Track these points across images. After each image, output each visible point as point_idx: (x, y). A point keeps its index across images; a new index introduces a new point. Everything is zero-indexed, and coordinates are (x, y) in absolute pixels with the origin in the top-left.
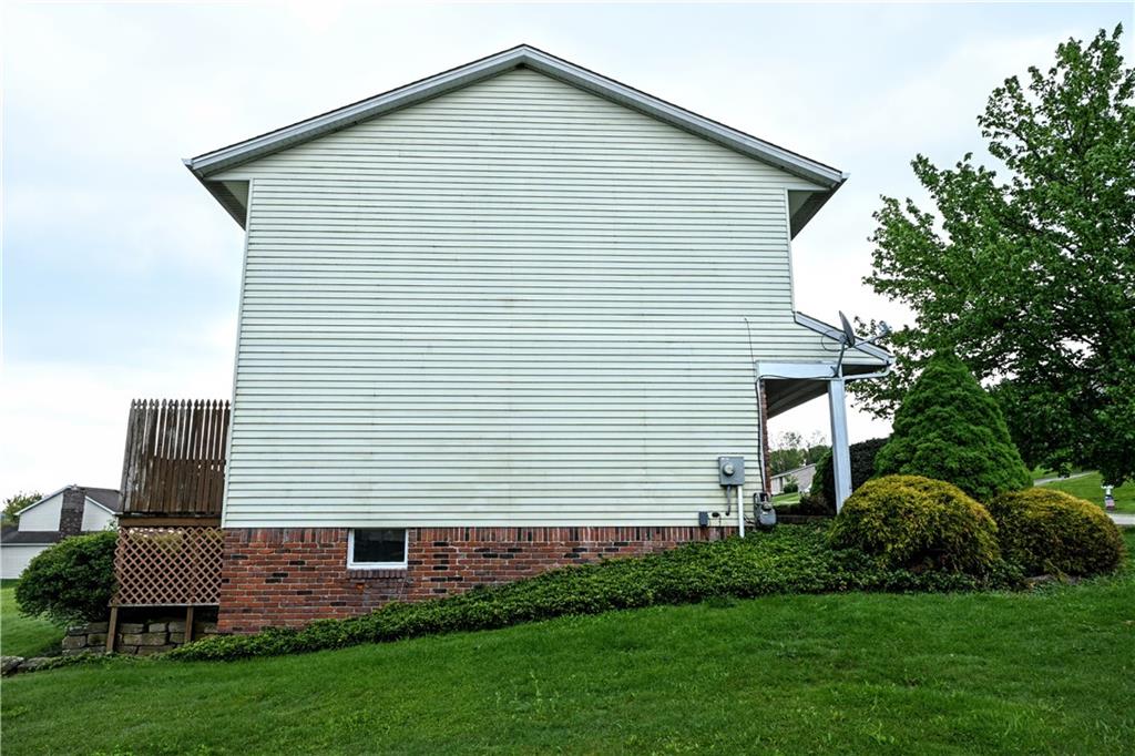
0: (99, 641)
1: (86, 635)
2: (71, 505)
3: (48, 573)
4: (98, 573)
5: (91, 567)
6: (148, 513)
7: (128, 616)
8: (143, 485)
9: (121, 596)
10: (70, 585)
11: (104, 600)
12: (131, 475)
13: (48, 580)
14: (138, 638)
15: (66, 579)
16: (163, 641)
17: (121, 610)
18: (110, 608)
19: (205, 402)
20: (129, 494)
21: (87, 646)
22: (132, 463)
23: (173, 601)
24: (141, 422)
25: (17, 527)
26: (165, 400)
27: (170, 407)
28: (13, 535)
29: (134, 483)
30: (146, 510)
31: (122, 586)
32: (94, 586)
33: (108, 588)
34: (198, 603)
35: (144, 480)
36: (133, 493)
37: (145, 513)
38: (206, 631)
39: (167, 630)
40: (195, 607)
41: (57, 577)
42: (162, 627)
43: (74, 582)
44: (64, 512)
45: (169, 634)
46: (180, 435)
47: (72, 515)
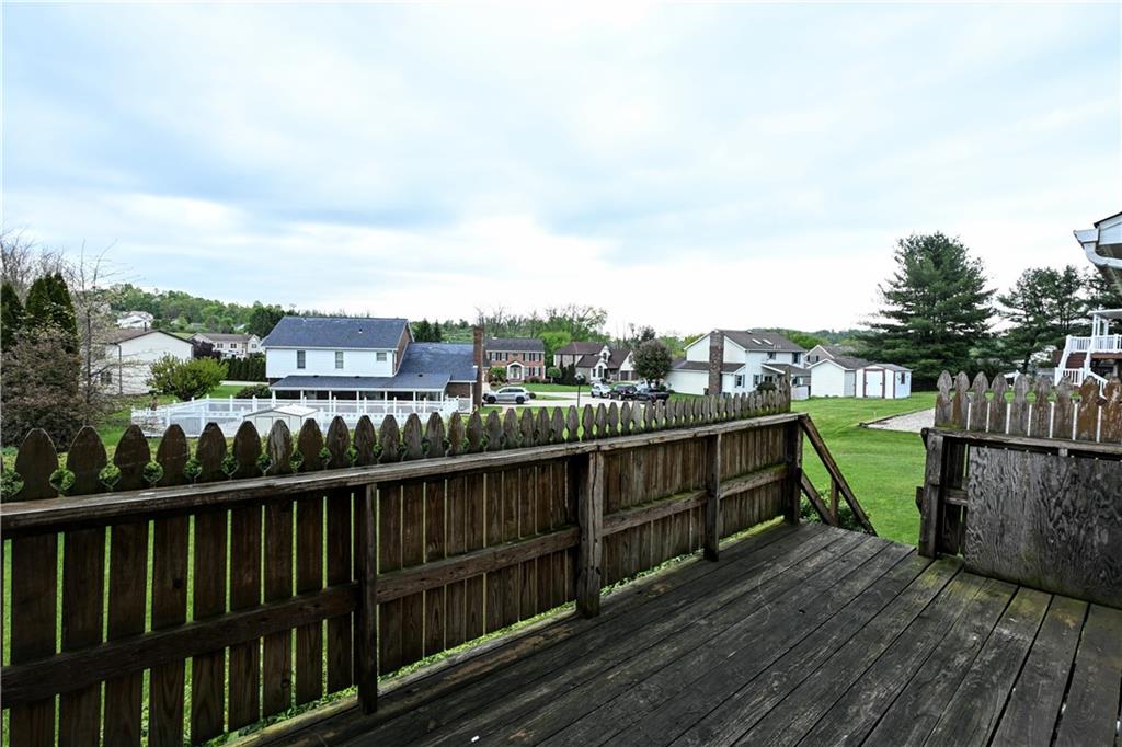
2: (716, 344)
25: (685, 358)
28: (684, 363)
44: (711, 348)
47: (716, 351)
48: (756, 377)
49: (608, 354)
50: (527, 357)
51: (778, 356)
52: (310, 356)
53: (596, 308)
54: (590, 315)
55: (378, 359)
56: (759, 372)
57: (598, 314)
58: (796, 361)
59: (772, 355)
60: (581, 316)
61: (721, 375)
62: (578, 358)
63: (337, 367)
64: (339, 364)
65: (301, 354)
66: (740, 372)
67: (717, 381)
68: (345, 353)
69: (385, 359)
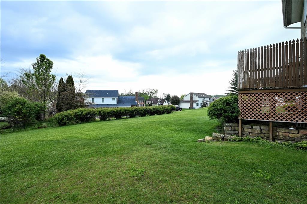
0: (236, 129)
1: (231, 127)
2: (191, 96)
3: (218, 108)
4: (234, 108)
5: (231, 106)
6: (249, 89)
7: (245, 122)
8: (246, 79)
9: (242, 116)
10: (225, 112)
11: (236, 117)
12: (241, 76)
13: (218, 110)
14: (250, 130)
15: (224, 110)
16: (260, 132)
17: (242, 120)
18: (239, 120)
19: (269, 46)
20: (241, 83)
21: (232, 130)
22: (241, 72)
23: (263, 119)
24: (242, 58)
25: (183, 100)
26: (251, 49)
27: (253, 51)
29: (243, 79)
30: (249, 88)
31: (242, 113)
32: (233, 112)
33: (238, 113)
34: (274, 120)
35: (246, 77)
36: (243, 82)
37: (248, 89)
38: (278, 131)
39: (260, 129)
40: (273, 122)
41: (221, 109)
42: (258, 127)
43: (227, 111)
44: (190, 97)
45: (261, 130)
46: (259, 60)
47: (191, 98)
48: (201, 104)
49: (160, 101)
50: (140, 101)
51: (206, 99)
52: (96, 99)
53: (155, 89)
54: (153, 91)
55: (113, 100)
56: (202, 103)
57: (156, 91)
58: (210, 100)
59: (204, 98)
60: (151, 91)
61: (193, 103)
62: (152, 102)
63: (102, 102)
64: (103, 101)
65: (93, 99)
66: (197, 103)
67: (192, 105)
68: (105, 99)
69: (114, 100)
